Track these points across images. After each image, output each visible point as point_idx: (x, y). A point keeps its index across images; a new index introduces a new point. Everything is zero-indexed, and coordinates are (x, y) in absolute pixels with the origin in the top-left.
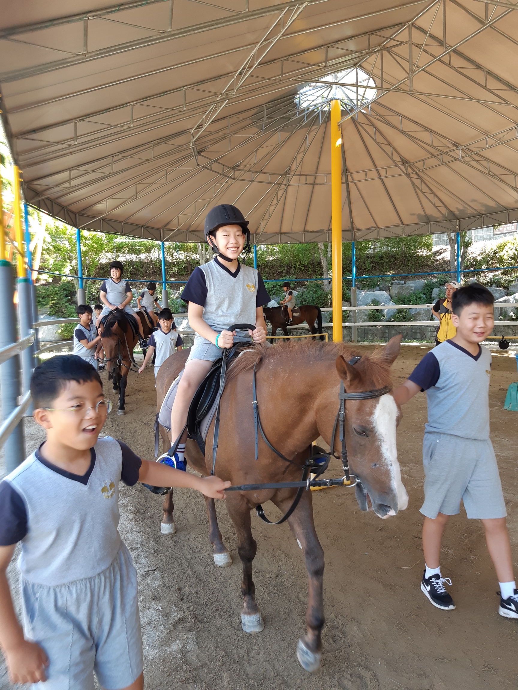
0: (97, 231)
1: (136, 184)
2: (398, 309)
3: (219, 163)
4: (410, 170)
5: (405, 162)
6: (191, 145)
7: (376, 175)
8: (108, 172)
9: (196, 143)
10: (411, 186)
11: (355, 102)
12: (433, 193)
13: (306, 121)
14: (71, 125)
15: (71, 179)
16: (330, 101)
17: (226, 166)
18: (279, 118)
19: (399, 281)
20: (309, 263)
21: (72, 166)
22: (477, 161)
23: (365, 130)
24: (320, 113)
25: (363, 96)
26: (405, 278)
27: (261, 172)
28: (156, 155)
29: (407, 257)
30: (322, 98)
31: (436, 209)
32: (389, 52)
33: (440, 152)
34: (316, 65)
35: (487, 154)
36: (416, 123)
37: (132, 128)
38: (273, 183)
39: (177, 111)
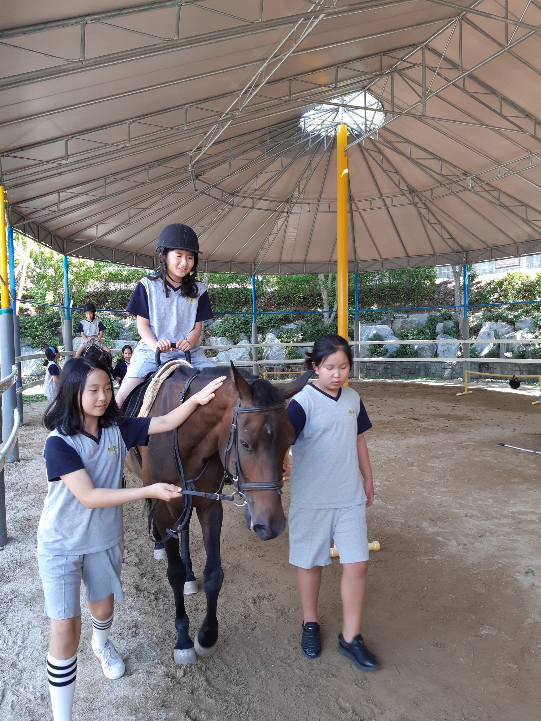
0: (86, 259)
1: (128, 209)
2: (401, 344)
3: (217, 188)
4: (417, 200)
5: (412, 191)
6: (190, 169)
7: (382, 204)
8: (100, 195)
9: (195, 167)
10: (417, 215)
11: (363, 127)
12: (440, 224)
13: (310, 146)
14: (62, 143)
15: (59, 202)
17: (225, 192)
18: (282, 142)
19: (402, 315)
20: (308, 295)
21: (61, 188)
22: (488, 191)
23: (372, 157)
24: (325, 138)
25: (372, 122)
26: (408, 312)
27: (261, 199)
28: (152, 179)
29: (409, 290)
30: (328, 122)
31: (444, 242)
32: (401, 75)
33: (449, 182)
34: (326, 85)
35: (498, 184)
36: (425, 150)
37: (128, 148)
38: (273, 211)
39: (177, 131)
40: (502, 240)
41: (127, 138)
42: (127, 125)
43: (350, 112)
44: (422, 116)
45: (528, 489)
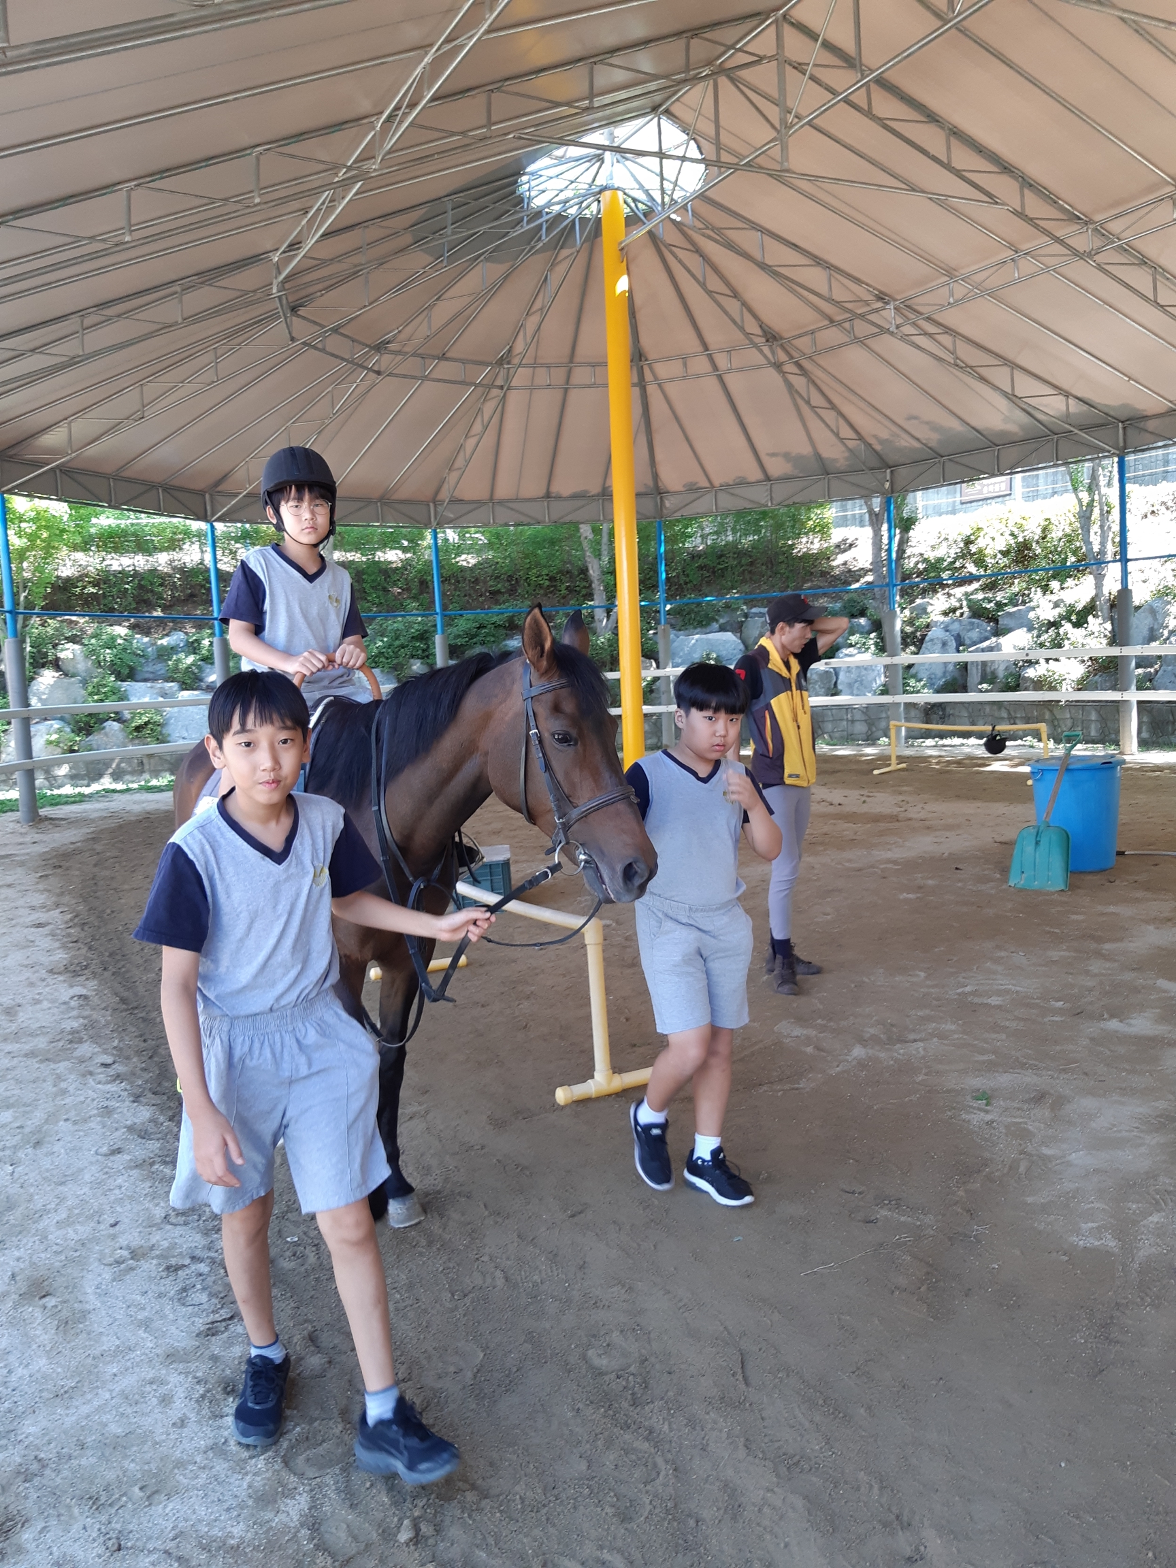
0: (49, 499)
1: (142, 383)
3: (342, 334)
4: (782, 357)
5: (771, 337)
6: (274, 290)
7: (707, 367)
8: (72, 354)
9: (287, 286)
10: (784, 390)
11: (657, 196)
12: (832, 409)
13: (545, 239)
16: (600, 192)
17: (360, 343)
18: (482, 229)
20: (560, 571)
22: (930, 335)
23: (680, 262)
24: (577, 220)
25: (675, 184)
27: (443, 357)
28: (189, 314)
29: (777, 554)
30: (580, 186)
31: (843, 446)
32: (733, 81)
33: (849, 315)
34: (569, 104)
35: (950, 318)
36: (795, 246)
37: (128, 246)
38: (471, 384)
39: (239, 206)
40: (965, 442)
41: (123, 223)
42: (124, 193)
43: (628, 163)
44: (783, 171)
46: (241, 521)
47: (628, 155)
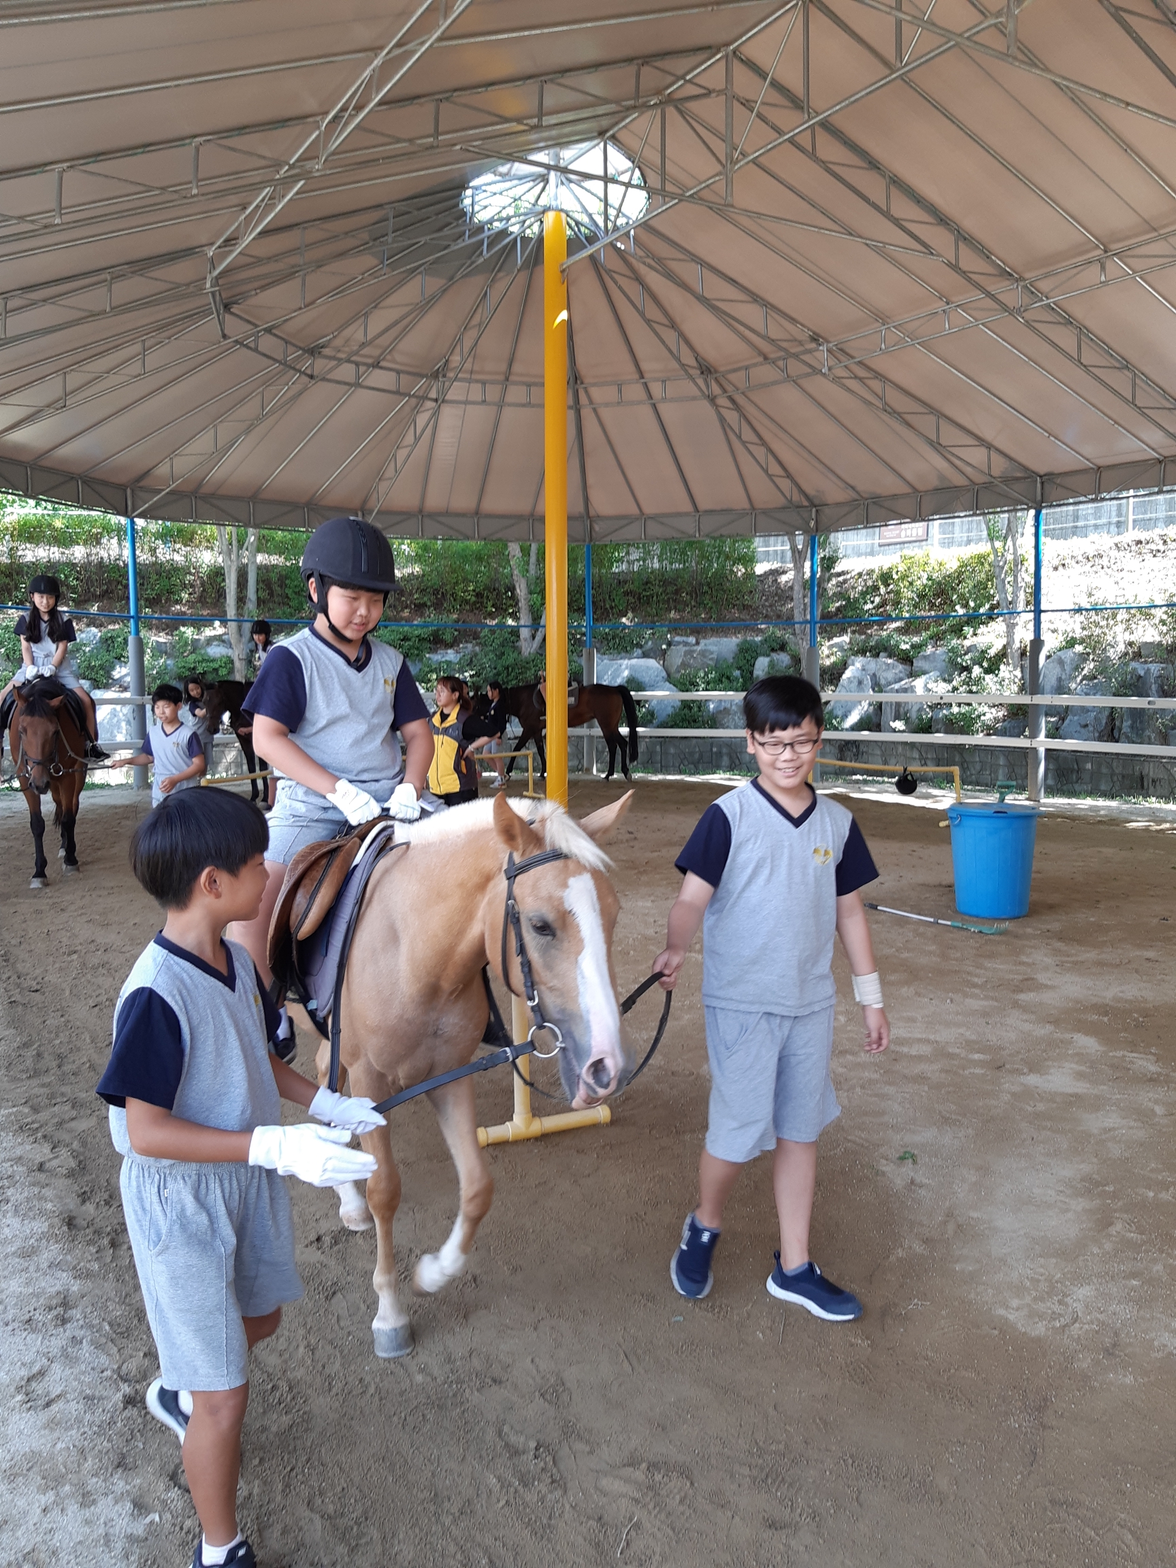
1: (64, 371)
2: (682, 701)
3: (275, 335)
4: (716, 389)
5: (706, 370)
6: (208, 285)
7: (642, 395)
9: (220, 282)
10: (717, 424)
11: (600, 221)
12: (762, 445)
13: (487, 254)
17: (293, 345)
18: (423, 240)
19: (685, 639)
20: (487, 588)
22: (861, 379)
23: (620, 288)
24: (519, 238)
25: (619, 210)
26: (697, 632)
27: (376, 365)
28: (118, 303)
29: (701, 585)
30: (524, 204)
31: (771, 485)
32: (681, 112)
33: (783, 354)
34: (519, 120)
35: (881, 364)
36: (733, 282)
37: (58, 228)
38: (405, 395)
39: (175, 196)
40: (888, 484)
41: (53, 205)
42: (55, 175)
43: (572, 185)
44: (725, 205)
45: (918, 994)
46: (163, 519)
47: (572, 177)
